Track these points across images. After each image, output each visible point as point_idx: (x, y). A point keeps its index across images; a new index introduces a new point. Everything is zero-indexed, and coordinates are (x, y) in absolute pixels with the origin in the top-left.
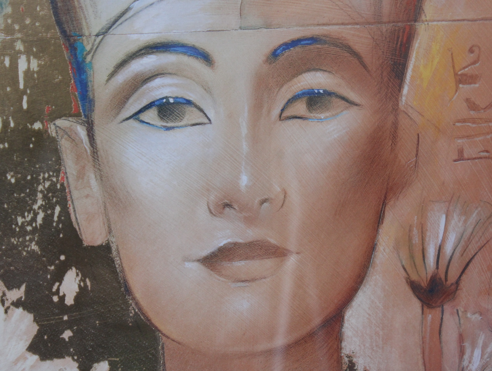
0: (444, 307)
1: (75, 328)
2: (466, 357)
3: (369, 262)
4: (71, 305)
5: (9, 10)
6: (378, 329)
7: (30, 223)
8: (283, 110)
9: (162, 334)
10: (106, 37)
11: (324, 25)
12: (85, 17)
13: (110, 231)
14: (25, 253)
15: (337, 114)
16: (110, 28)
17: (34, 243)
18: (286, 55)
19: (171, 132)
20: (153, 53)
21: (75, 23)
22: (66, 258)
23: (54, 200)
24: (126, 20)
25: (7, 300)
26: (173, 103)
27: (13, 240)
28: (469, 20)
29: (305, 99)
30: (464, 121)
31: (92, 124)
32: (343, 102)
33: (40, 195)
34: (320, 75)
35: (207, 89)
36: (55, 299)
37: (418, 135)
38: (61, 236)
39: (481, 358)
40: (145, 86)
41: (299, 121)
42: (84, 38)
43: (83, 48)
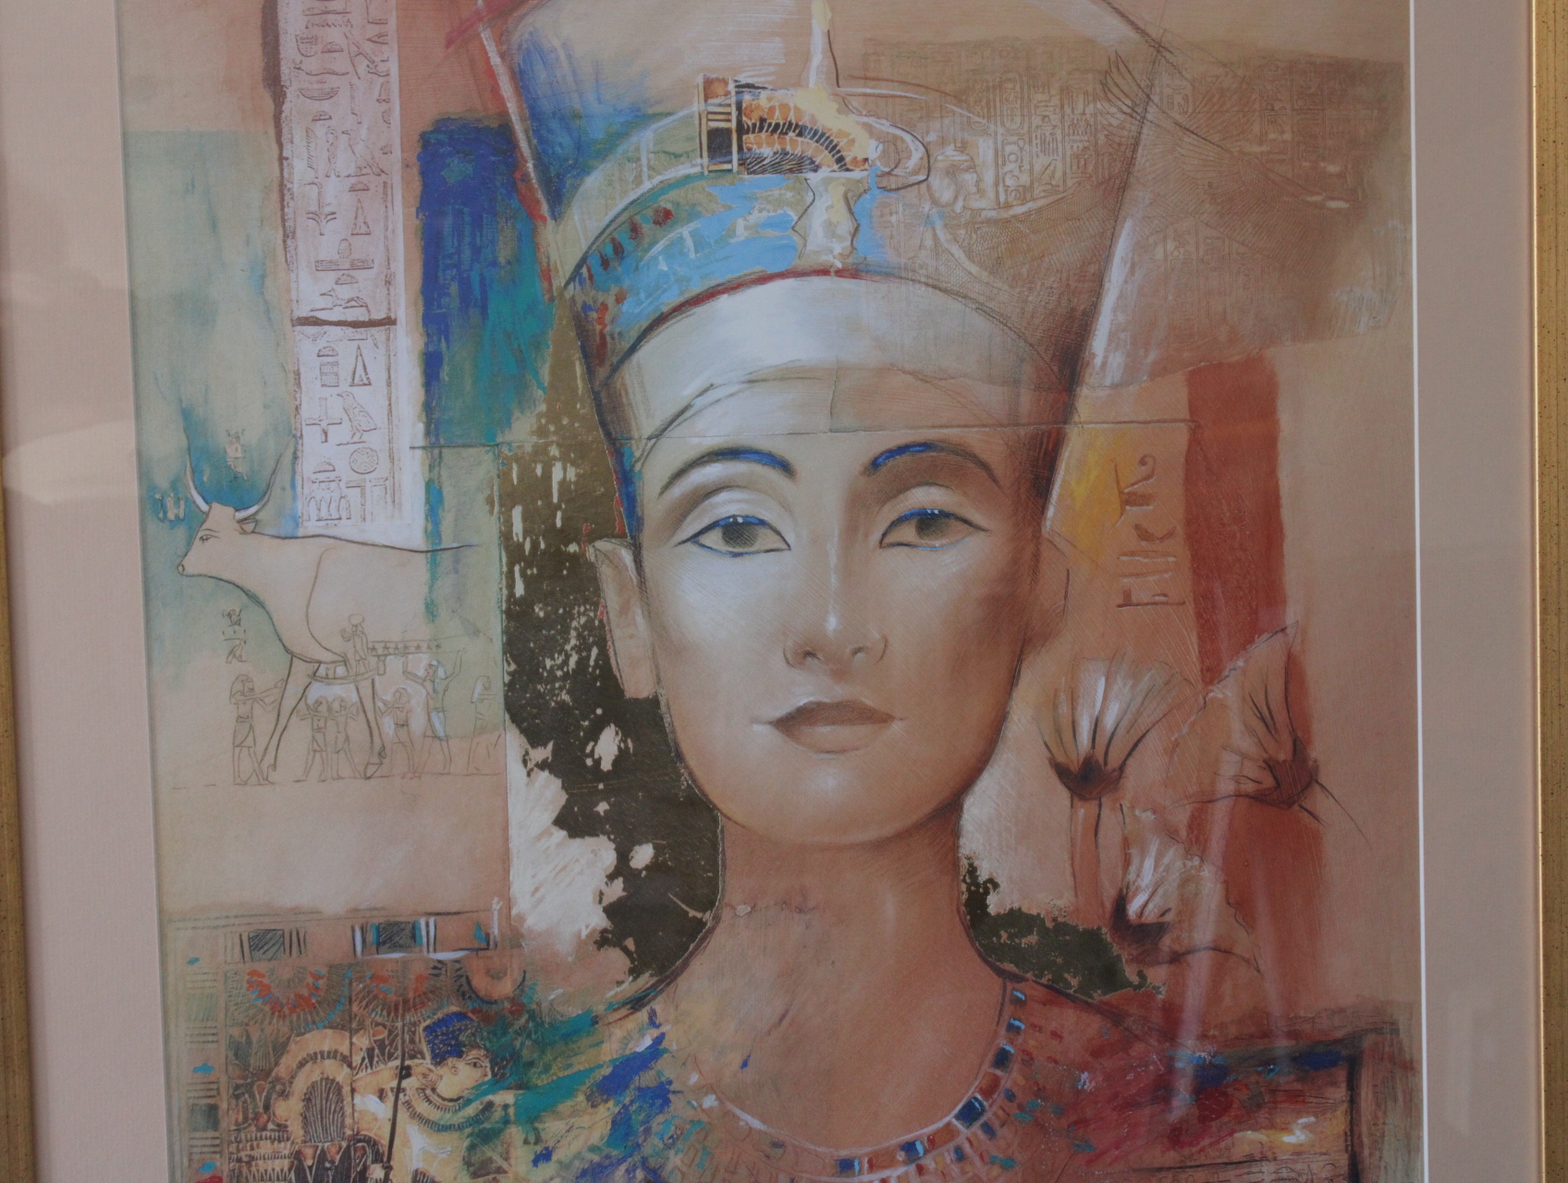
0: (1103, 800)
1: (613, 799)
2: (1133, 869)
3: (999, 735)
4: (609, 771)
5: (543, 407)
6: (1009, 824)
7: (560, 667)
8: (884, 535)
9: (722, 813)
10: (660, 442)
11: (941, 427)
12: (635, 417)
13: (659, 681)
14: (553, 704)
15: (957, 541)
16: (665, 429)
17: (564, 692)
18: (889, 464)
19: (738, 560)
20: (717, 461)
21: (622, 423)
22: (603, 712)
23: (591, 639)
24: (685, 420)
25: (531, 760)
26: (743, 523)
27: (539, 687)
28: (1139, 423)
29: (914, 522)
30: (1132, 554)
31: (640, 548)
32: (966, 526)
33: (573, 633)
34: (935, 491)
35: (786, 507)
36: (589, 762)
37: (1068, 571)
38: (598, 684)
39: (1154, 871)
40: (707, 502)
41: (906, 549)
42: (633, 442)
43: (632, 454)
